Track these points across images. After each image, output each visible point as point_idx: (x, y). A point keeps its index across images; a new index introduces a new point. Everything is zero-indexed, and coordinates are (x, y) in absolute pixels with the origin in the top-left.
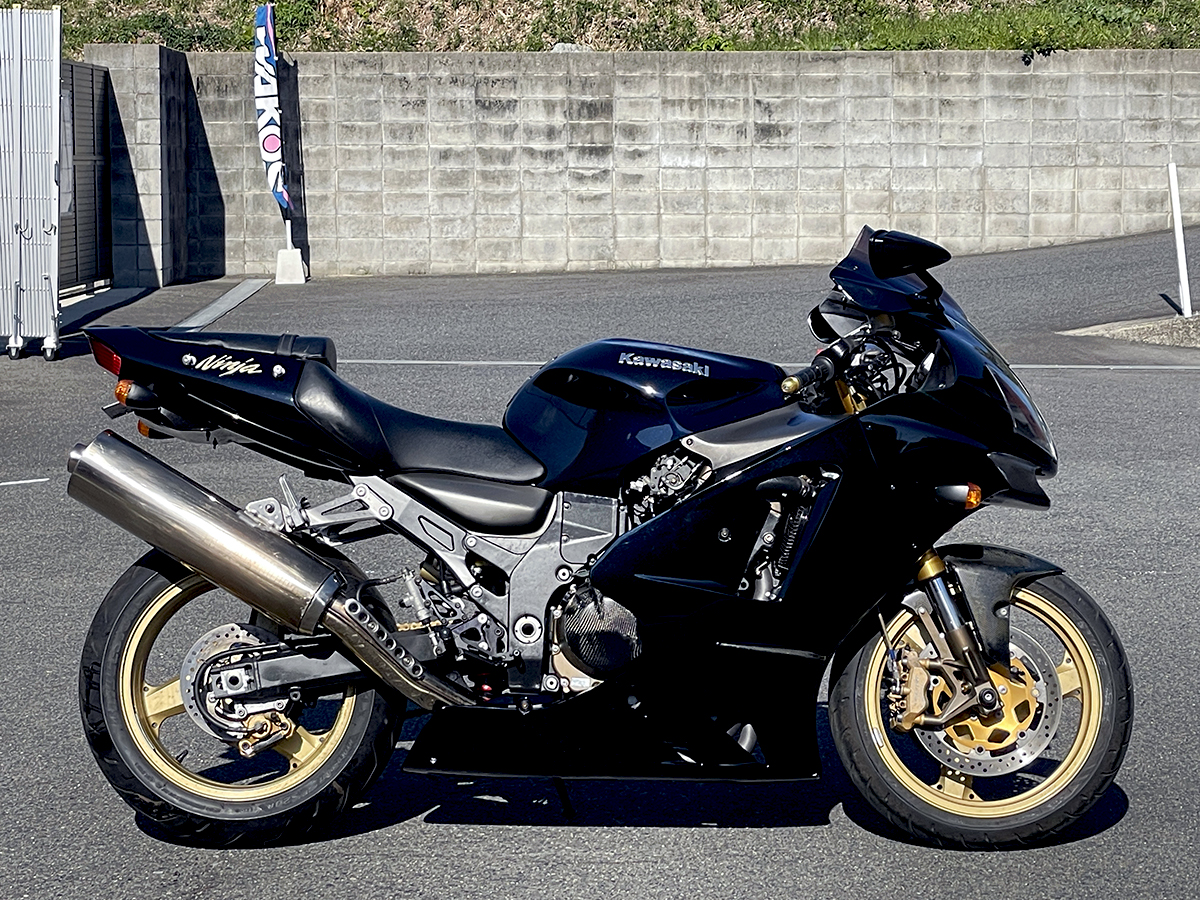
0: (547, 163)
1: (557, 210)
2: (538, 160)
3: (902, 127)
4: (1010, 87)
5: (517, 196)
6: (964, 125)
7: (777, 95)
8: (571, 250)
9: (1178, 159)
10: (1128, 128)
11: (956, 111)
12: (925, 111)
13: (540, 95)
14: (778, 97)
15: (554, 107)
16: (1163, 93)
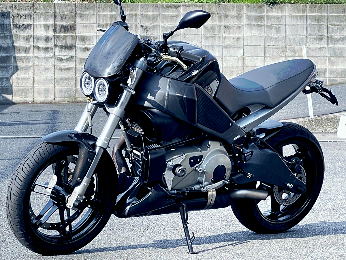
0: (45, 53)
1: (50, 75)
2: (41, 52)
3: (207, 38)
4: (255, 20)
5: (32, 68)
6: (235, 37)
7: (151, 22)
8: (56, 93)
9: (331, 53)
10: (309, 39)
11: (231, 31)
12: (217, 31)
13: (42, 22)
14: (151, 24)
15: (48, 27)
16: (324, 24)
